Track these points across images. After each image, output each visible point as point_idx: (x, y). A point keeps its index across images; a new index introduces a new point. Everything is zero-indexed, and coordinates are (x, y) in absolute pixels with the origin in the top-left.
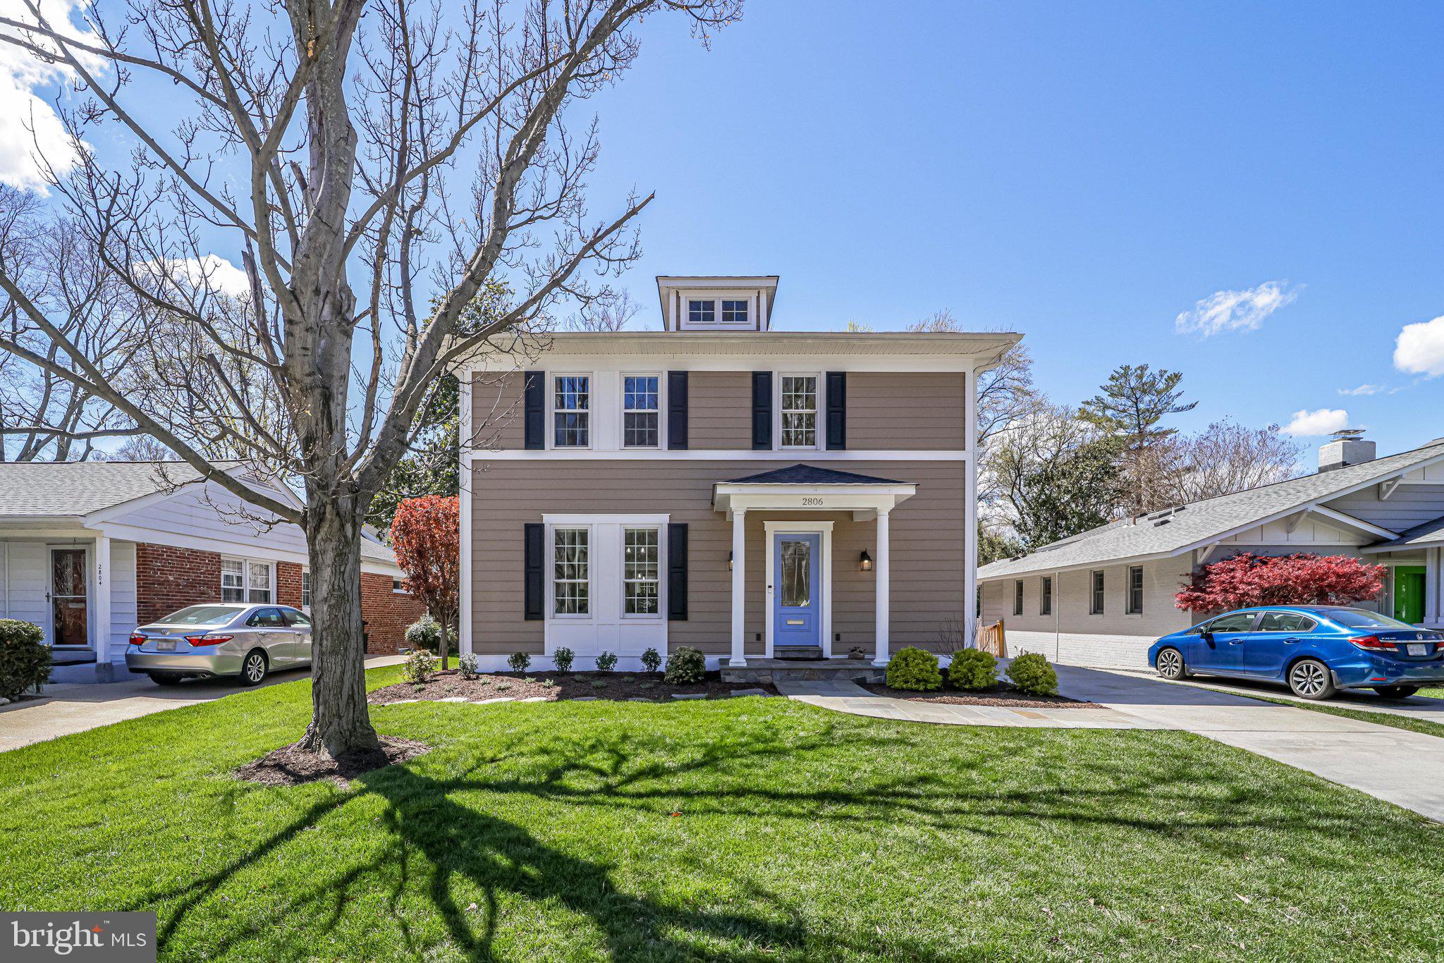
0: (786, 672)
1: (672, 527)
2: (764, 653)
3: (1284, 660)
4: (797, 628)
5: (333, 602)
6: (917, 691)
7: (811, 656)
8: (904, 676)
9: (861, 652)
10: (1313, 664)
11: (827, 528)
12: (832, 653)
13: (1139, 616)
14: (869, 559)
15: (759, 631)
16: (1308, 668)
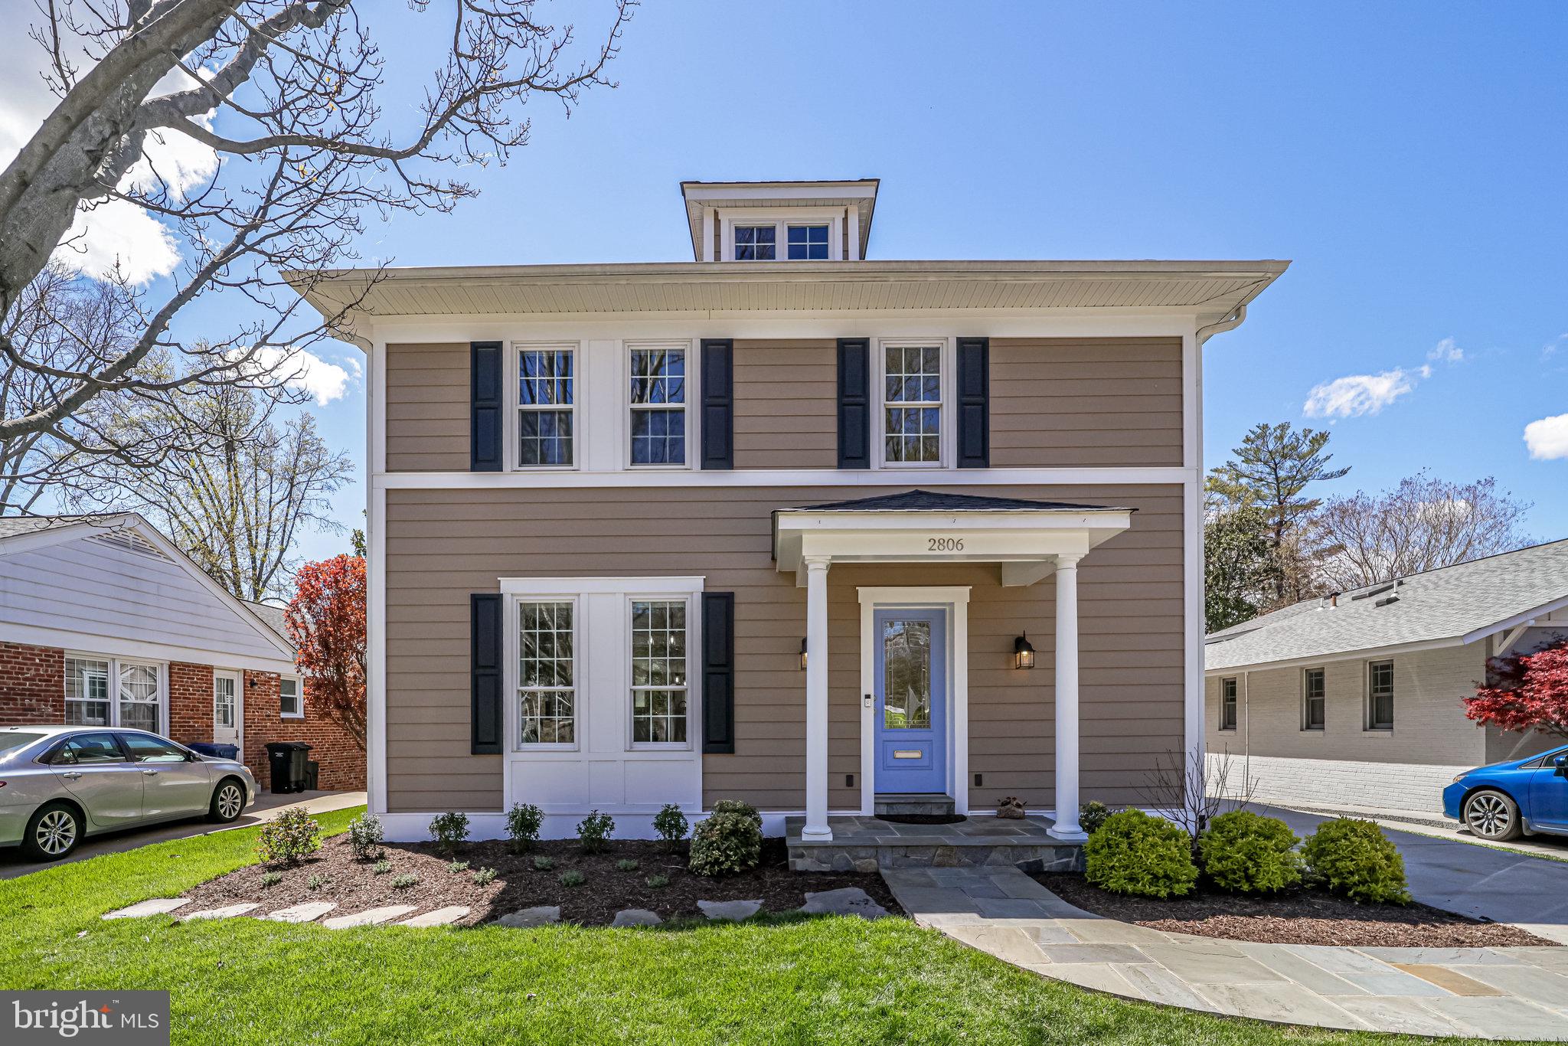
0: (902, 852)
1: (708, 598)
2: (859, 808)
4: (911, 765)
6: (1155, 898)
7: (936, 812)
8: (1127, 867)
9: (1019, 806)
11: (958, 598)
12: (971, 807)
13: (1387, 734)
14: (1029, 648)
15: (850, 770)
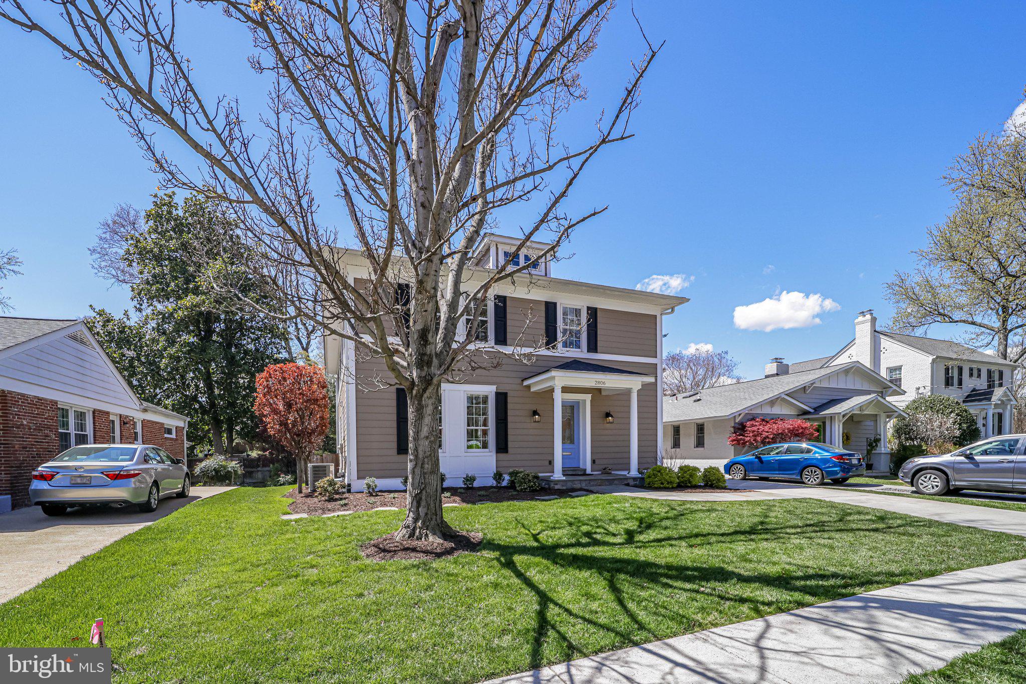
1: (498, 394)
3: (800, 468)
4: (567, 457)
5: (432, 439)
7: (581, 473)
9: (609, 470)
10: (814, 469)
11: (588, 397)
12: (592, 471)
13: (702, 449)
15: (550, 459)
16: (812, 471)
